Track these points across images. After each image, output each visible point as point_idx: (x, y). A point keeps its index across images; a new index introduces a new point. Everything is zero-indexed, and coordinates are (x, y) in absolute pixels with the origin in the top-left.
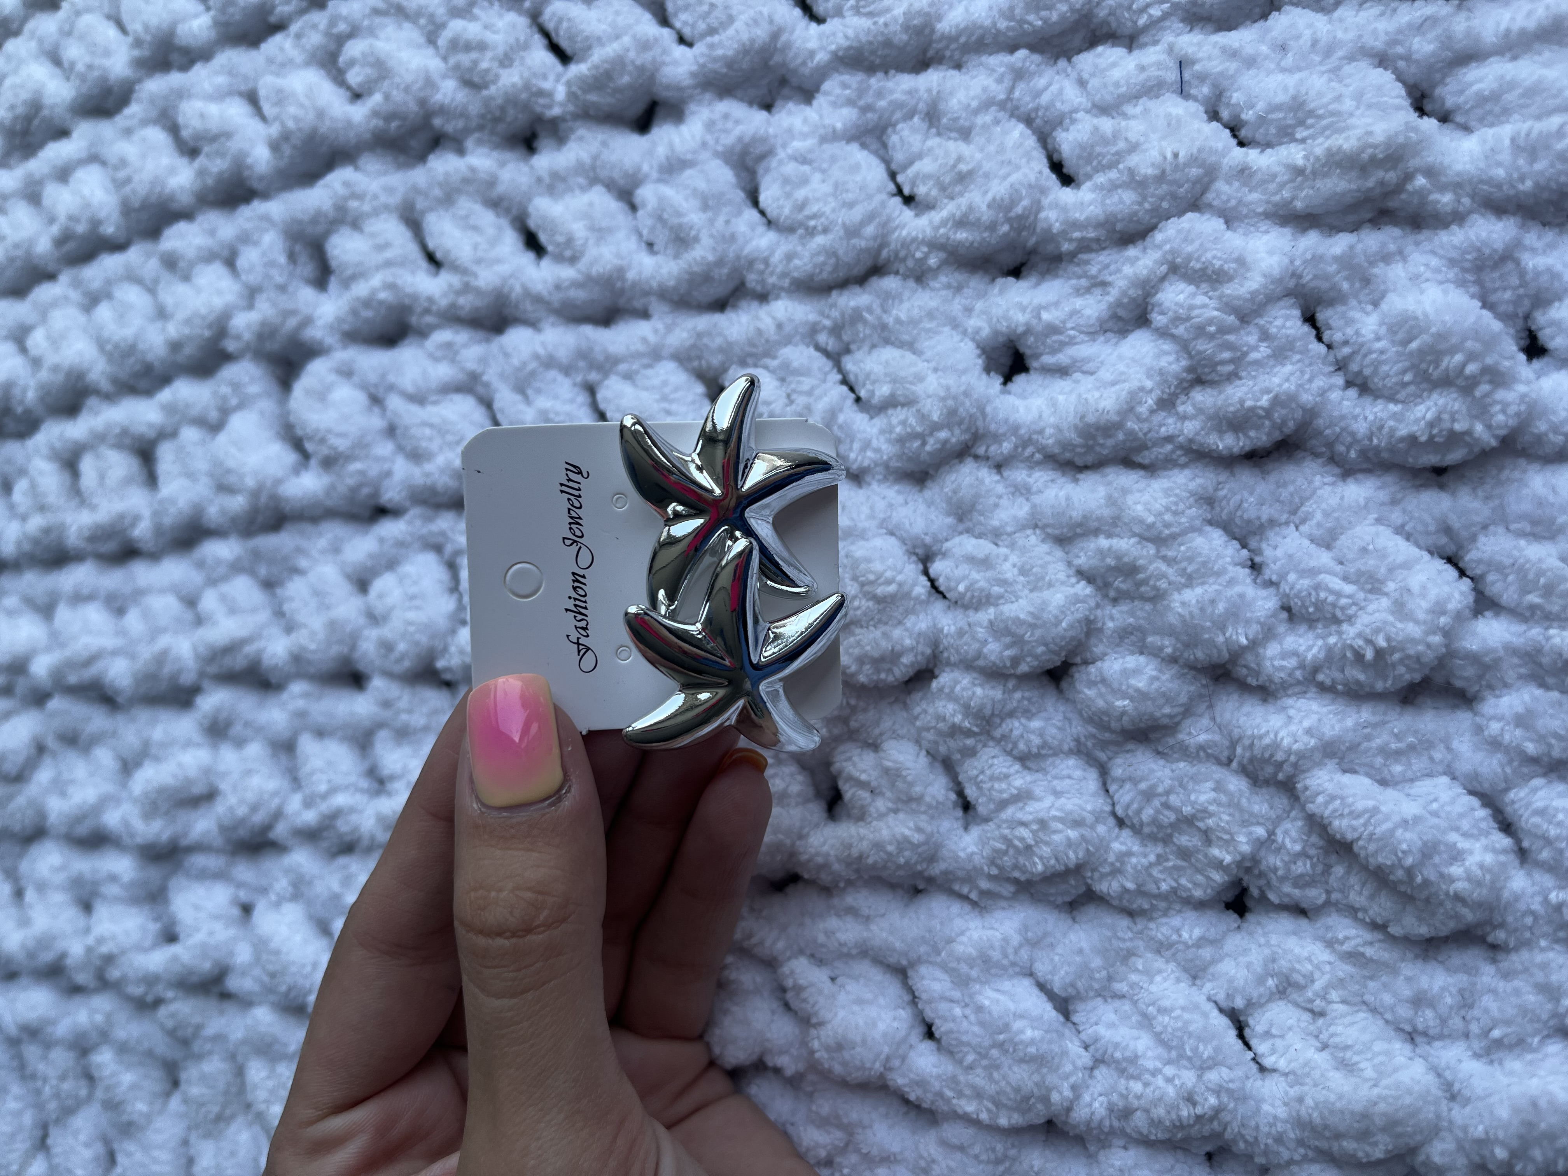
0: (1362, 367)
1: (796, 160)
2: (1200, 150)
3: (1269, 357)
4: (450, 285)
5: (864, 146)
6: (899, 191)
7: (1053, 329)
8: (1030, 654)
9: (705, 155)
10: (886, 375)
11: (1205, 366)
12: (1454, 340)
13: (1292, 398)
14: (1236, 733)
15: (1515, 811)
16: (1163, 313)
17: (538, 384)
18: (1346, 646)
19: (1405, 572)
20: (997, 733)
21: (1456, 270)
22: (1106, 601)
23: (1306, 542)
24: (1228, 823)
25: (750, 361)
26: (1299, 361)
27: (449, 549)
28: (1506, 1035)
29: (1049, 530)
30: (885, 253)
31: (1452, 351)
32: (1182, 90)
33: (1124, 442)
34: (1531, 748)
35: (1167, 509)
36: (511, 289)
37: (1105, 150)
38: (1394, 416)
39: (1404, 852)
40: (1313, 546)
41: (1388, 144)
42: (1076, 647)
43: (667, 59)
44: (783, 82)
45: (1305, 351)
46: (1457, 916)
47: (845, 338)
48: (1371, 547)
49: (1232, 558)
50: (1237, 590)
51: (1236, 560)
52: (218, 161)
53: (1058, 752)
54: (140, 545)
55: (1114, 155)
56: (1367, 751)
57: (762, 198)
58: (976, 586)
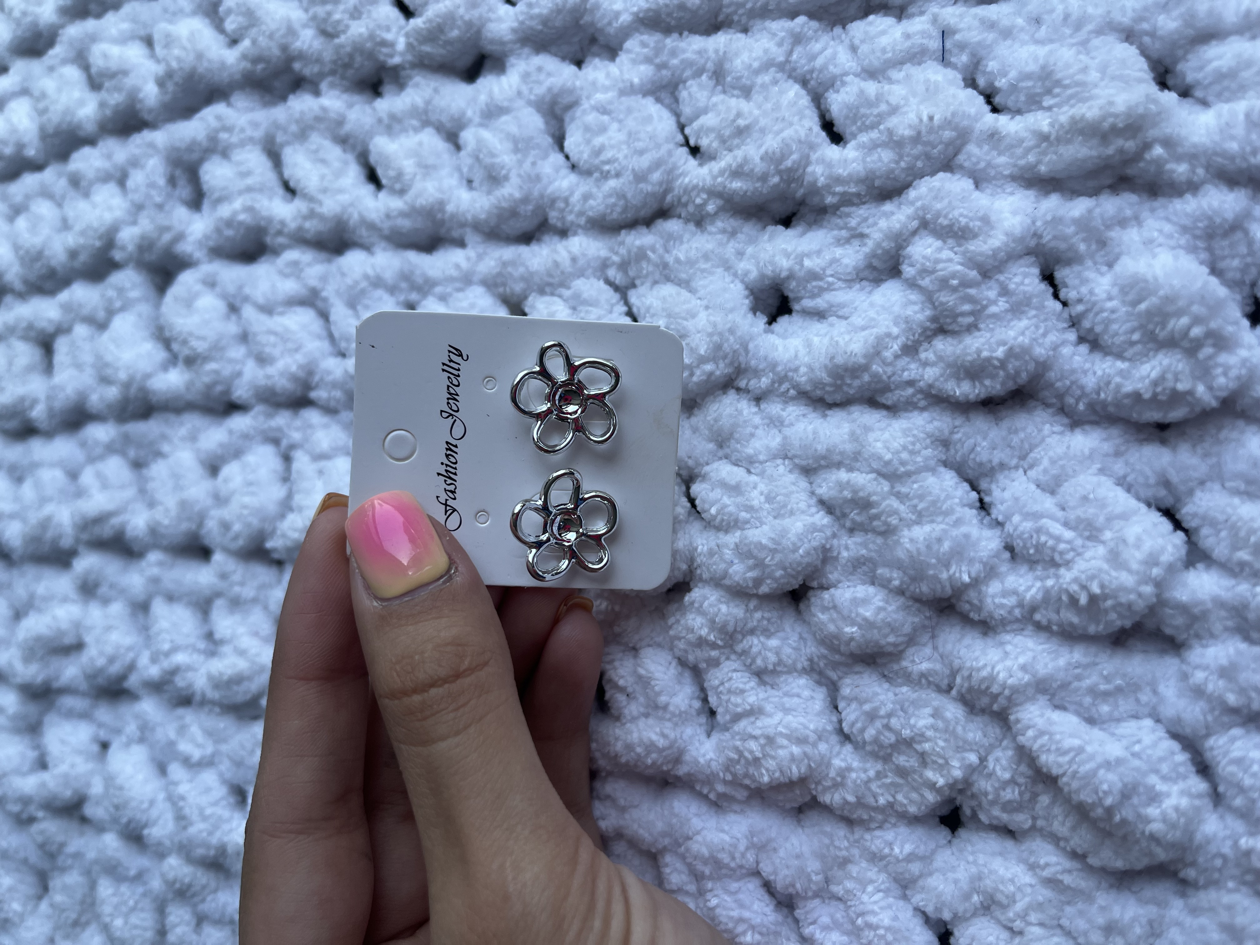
0: (1094, 324)
1: (597, 110)
2: (954, 114)
3: (1007, 311)
4: (299, 211)
5: (658, 100)
6: (687, 143)
7: (814, 276)
8: (770, 576)
9: (520, 103)
10: (663, 309)
11: (947, 317)
12: (1181, 303)
13: (1026, 351)
14: (957, 663)
15: (1214, 757)
16: (912, 265)
17: (366, 301)
18: (1062, 590)
19: (1122, 523)
20: (739, 648)
21: (1187, 236)
22: (843, 532)
23: (1033, 487)
24: (943, 748)
25: (548, 289)
26: (1035, 316)
27: (284, 443)
29: (797, 461)
30: (669, 198)
31: (1179, 313)
32: (944, 58)
33: (869, 383)
34: (1232, 699)
35: (904, 448)
36: (350, 217)
37: (868, 112)
38: (1121, 373)
39: (1105, 793)
40: (1039, 491)
41: (1128, 115)
42: (814, 572)
43: (492, 16)
44: (593, 40)
45: (1041, 307)
46: (1151, 854)
47: (631, 273)
48: (1091, 496)
49: (961, 499)
50: (964, 529)
51: (965, 501)
52: (116, 95)
53: (791, 670)
54: (37, 424)
55: (876, 116)
56: (1077, 690)
57: (567, 144)
58: (726, 510)
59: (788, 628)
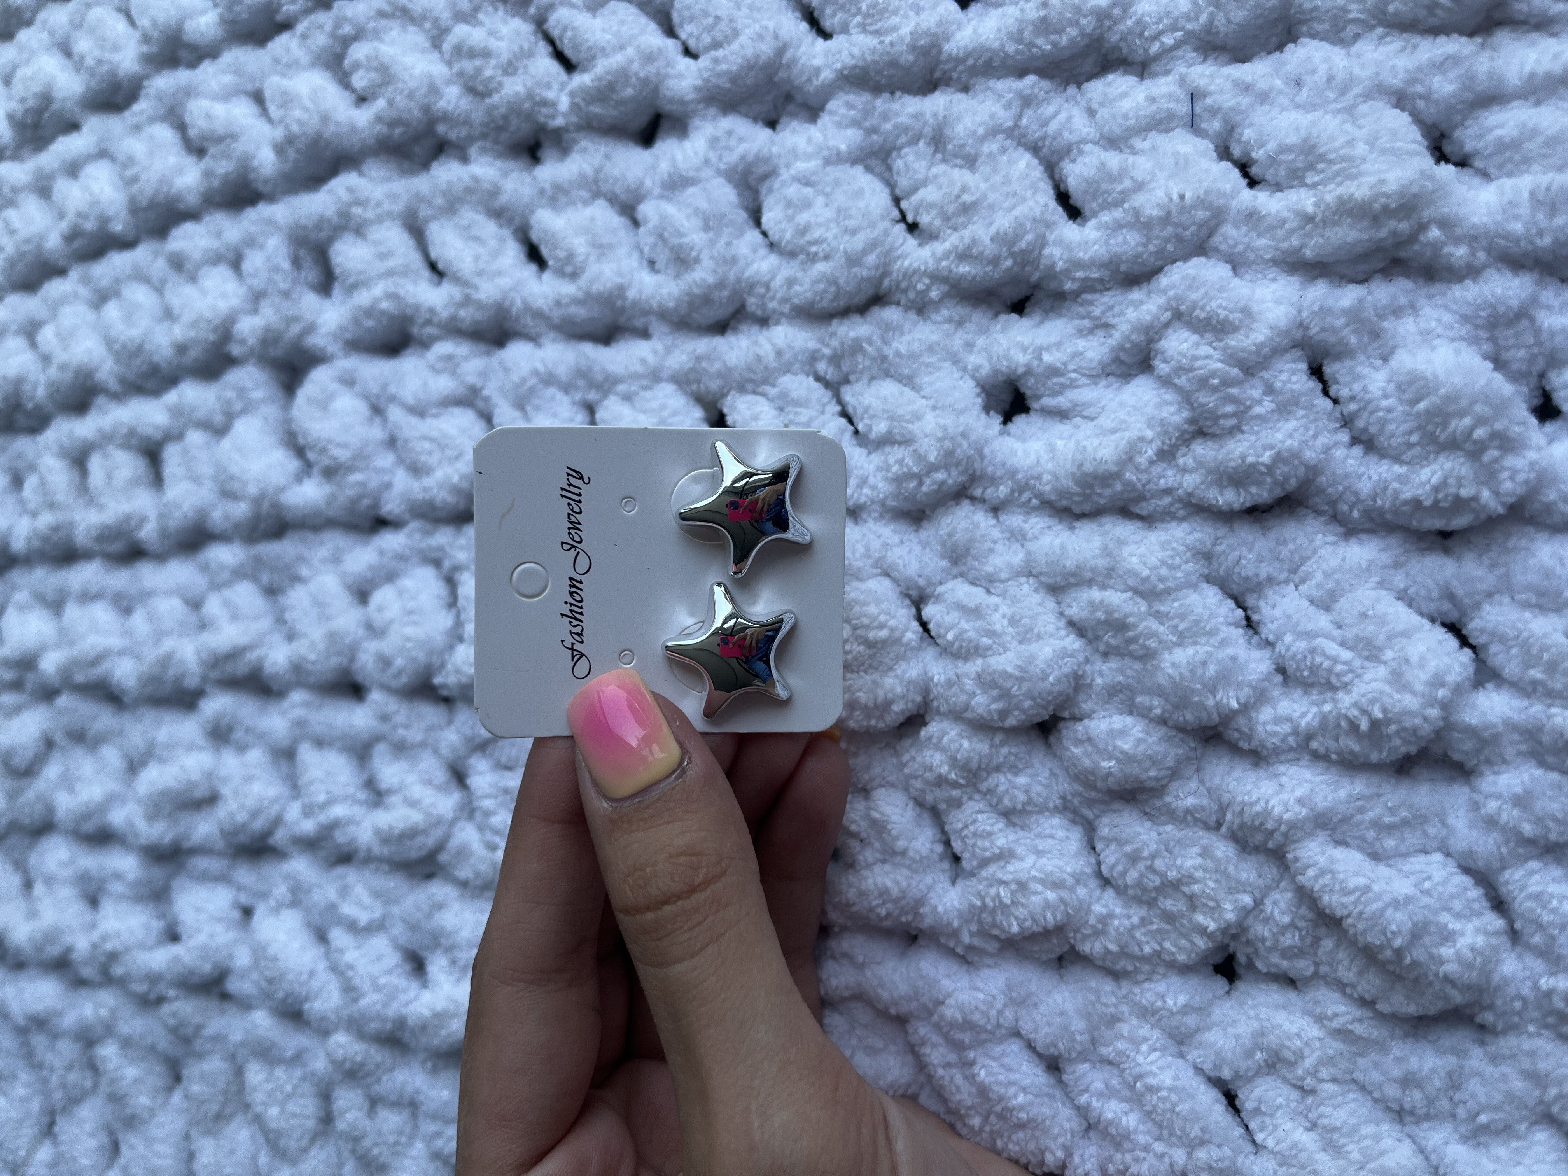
0: (1368, 424)
1: (799, 181)
2: (1207, 193)
3: (1273, 411)
4: (451, 297)
5: (869, 169)
6: (903, 218)
7: (1054, 371)
8: (1017, 707)
9: (708, 173)
10: (884, 411)
11: (1207, 419)
12: (1463, 403)
13: (1295, 455)
14: (1226, 797)
15: (1510, 892)
16: (1165, 361)
17: (536, 401)
18: (1339, 716)
19: (1404, 641)
20: (984, 787)
21: (1469, 327)
22: (1096, 656)
23: (1306, 603)
24: (1213, 890)
25: (749, 387)
26: (1303, 417)
27: (447, 564)
28: (1493, 1121)
29: (1043, 579)
30: (886, 283)
31: (1462, 413)
32: (1193, 124)
33: (1122, 492)
34: (1527, 829)
35: (1163, 563)
36: (512, 303)
37: (1111, 188)
38: (1399, 478)
39: (1393, 933)
40: (1312, 608)
41: (1402, 194)
42: (1065, 701)
43: (672, 72)
44: (789, 98)
45: (1310, 406)
46: (1446, 997)
47: (845, 368)
48: (1370, 613)
49: (1226, 617)
50: (1230, 651)
51: (1230, 620)
52: (224, 163)
53: (1043, 809)
54: (147, 546)
55: (1120, 193)
56: (1360, 823)
57: (764, 219)
58: (965, 636)
59: (1038, 765)
